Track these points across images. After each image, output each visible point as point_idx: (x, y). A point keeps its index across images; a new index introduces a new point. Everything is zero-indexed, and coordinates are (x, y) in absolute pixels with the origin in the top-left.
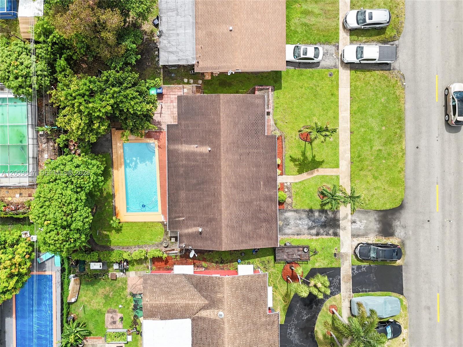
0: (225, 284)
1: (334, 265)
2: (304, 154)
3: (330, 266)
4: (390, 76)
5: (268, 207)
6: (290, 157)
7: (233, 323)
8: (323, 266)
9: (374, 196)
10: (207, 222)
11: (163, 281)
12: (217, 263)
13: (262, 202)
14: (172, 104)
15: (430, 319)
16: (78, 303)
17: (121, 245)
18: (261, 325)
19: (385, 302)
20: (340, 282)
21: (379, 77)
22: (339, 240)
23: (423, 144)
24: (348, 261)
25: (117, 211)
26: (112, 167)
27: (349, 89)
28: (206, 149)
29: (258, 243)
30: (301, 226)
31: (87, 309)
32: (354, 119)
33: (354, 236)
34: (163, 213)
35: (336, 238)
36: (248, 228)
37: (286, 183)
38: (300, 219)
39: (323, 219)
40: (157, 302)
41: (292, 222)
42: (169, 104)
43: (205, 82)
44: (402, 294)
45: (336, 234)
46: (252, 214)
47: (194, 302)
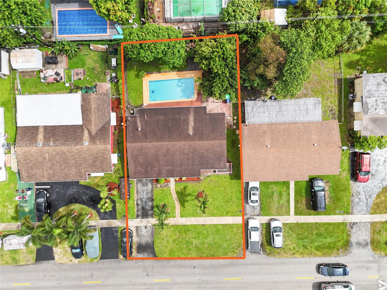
0: (106, 146)
1: (118, 215)
2: (189, 195)
3: (117, 213)
4: (240, 249)
5: (155, 172)
6: (187, 186)
7: (80, 151)
8: (117, 208)
9: (162, 240)
10: (145, 134)
11: (106, 106)
12: (118, 140)
13: (157, 168)
14: (220, 109)
15: (85, 277)
16: (89, 51)
17: (128, 77)
18: (79, 169)
19: (95, 248)
20: (106, 219)
21: (240, 242)
22: (134, 219)
23: (197, 271)
24: (120, 224)
25: (150, 74)
26: (178, 71)
27: (231, 223)
28: (191, 132)
29: (132, 166)
30: (142, 194)
31: (86, 57)
32: (212, 227)
33: (137, 228)
34: (149, 105)
35: (135, 216)
36: (141, 160)
37: (170, 184)
38: (147, 193)
39: (148, 208)
40: (92, 103)
41: (145, 188)
42: (220, 107)
43: (234, 130)
44: (100, 259)
45: (138, 216)
46: (150, 162)
47: (93, 126)
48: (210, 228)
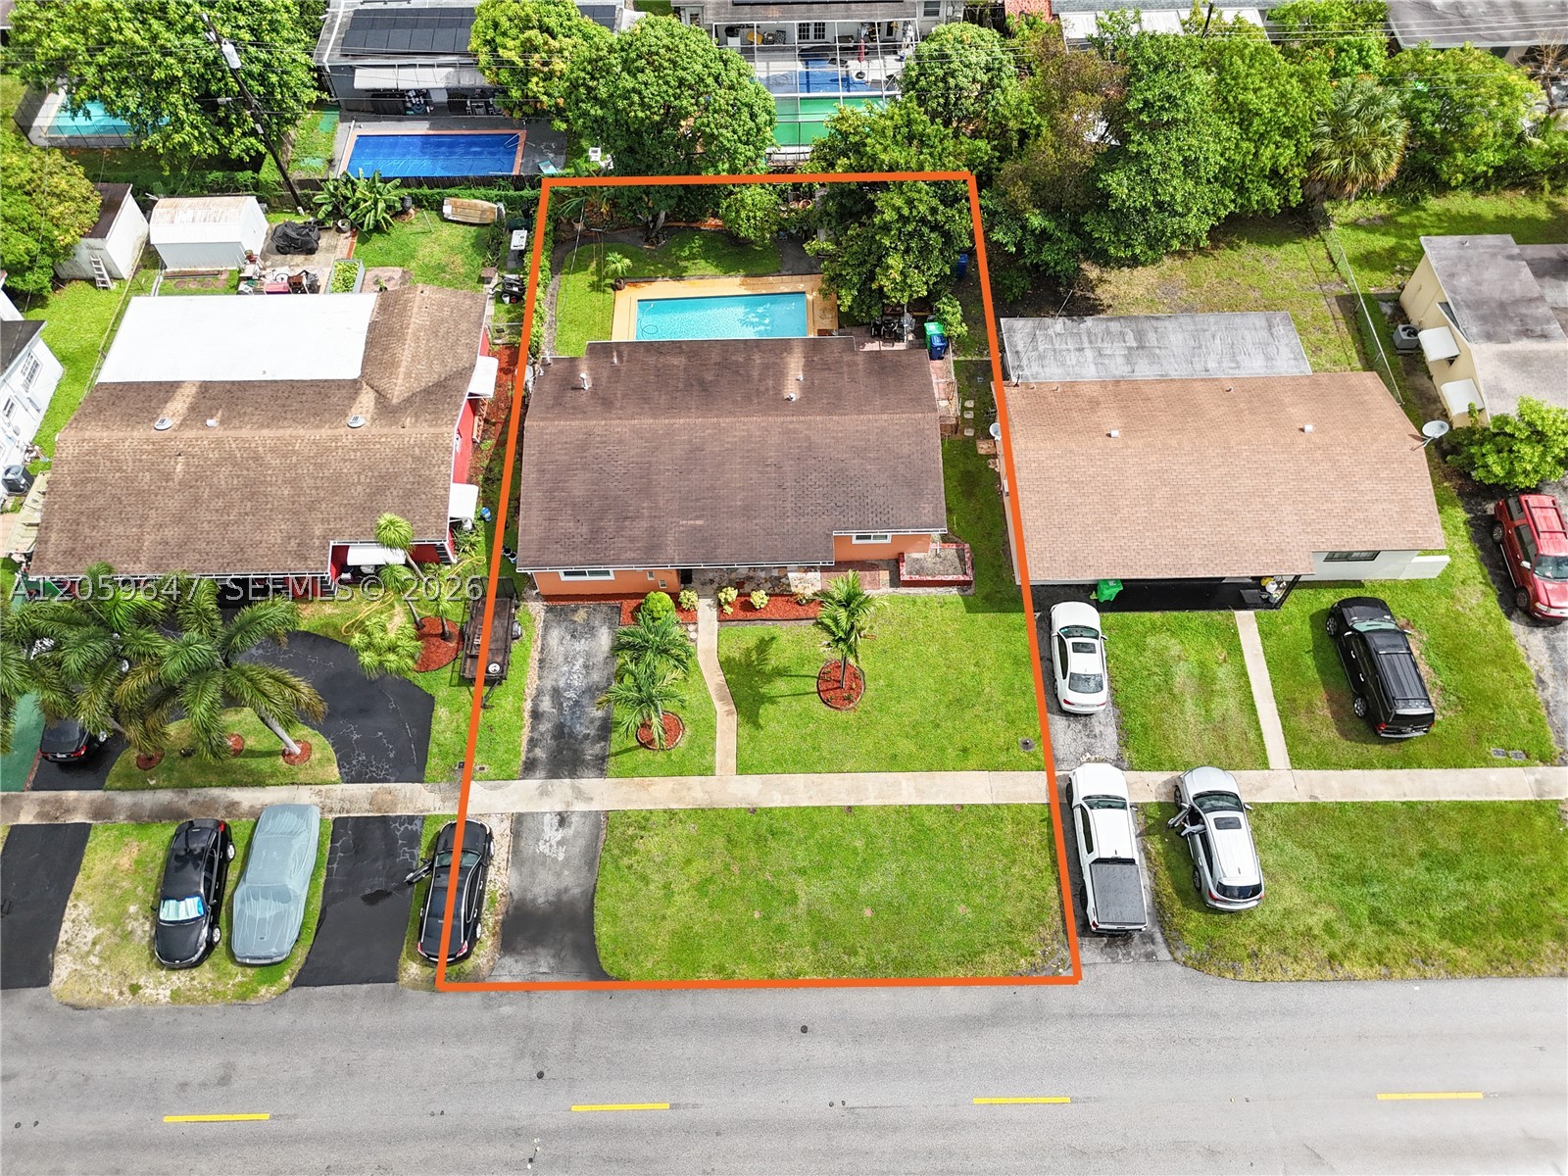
1: (433, 762)
2: (780, 673)
3: (433, 749)
4: (1045, 933)
5: (632, 540)
6: (773, 638)
7: (328, 449)
8: (436, 727)
9: (640, 885)
12: (489, 469)
13: (645, 524)
20: (377, 781)
21: (1038, 893)
22: (510, 778)
24: (438, 804)
25: (643, 284)
26: (746, 276)
27: (987, 801)
30: (565, 668)
33: (519, 822)
35: (517, 765)
37: (696, 631)
38: (586, 667)
39: (581, 730)
40: (415, 310)
41: (581, 646)
43: (969, 445)
44: (295, 984)
45: (529, 767)
48: (883, 822)
